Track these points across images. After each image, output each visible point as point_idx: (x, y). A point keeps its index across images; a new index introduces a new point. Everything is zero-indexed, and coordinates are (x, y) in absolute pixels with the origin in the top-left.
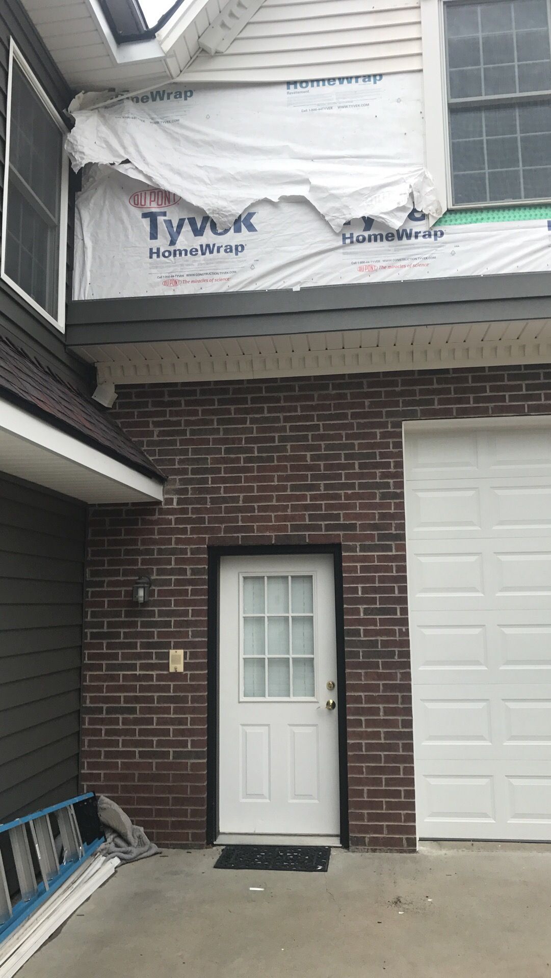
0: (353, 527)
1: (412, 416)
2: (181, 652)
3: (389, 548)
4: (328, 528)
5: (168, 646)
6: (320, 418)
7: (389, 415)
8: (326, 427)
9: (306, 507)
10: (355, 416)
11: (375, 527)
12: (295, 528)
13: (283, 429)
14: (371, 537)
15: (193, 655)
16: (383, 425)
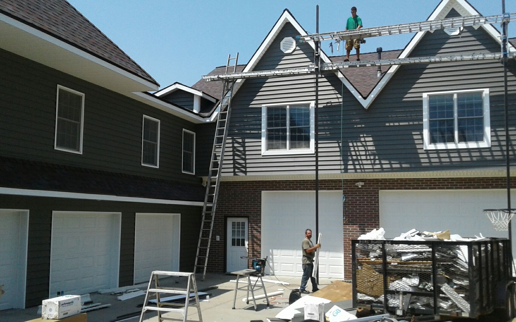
0: (251, 213)
1: (263, 190)
2: (219, 236)
3: (257, 217)
4: (247, 213)
5: (216, 235)
6: (246, 190)
7: (259, 189)
8: (247, 192)
9: (242, 208)
10: (253, 190)
11: (255, 213)
12: (240, 212)
13: (238, 192)
14: (254, 215)
15: (221, 237)
16: (258, 192)
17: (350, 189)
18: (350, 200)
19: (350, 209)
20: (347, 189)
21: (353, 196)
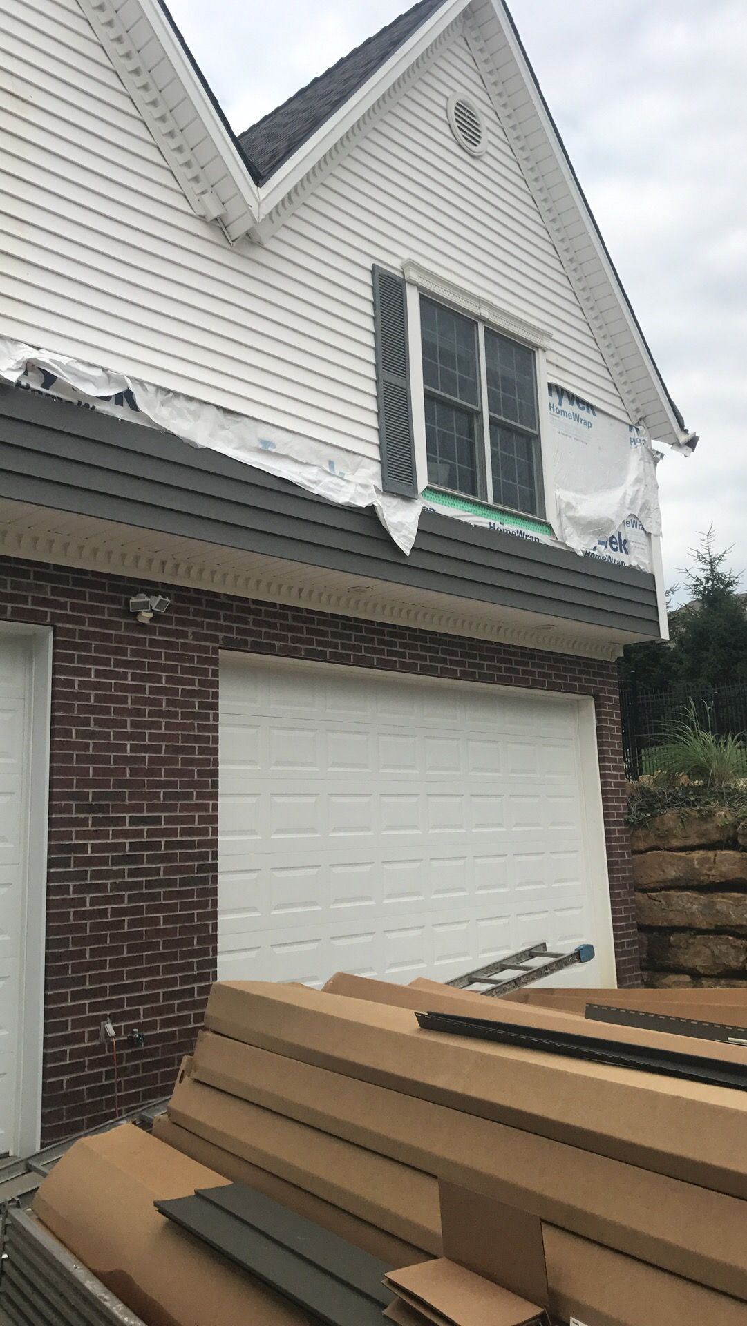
17: (93, 622)
18: (95, 686)
19: (92, 735)
20: (80, 621)
21: (107, 662)
